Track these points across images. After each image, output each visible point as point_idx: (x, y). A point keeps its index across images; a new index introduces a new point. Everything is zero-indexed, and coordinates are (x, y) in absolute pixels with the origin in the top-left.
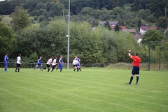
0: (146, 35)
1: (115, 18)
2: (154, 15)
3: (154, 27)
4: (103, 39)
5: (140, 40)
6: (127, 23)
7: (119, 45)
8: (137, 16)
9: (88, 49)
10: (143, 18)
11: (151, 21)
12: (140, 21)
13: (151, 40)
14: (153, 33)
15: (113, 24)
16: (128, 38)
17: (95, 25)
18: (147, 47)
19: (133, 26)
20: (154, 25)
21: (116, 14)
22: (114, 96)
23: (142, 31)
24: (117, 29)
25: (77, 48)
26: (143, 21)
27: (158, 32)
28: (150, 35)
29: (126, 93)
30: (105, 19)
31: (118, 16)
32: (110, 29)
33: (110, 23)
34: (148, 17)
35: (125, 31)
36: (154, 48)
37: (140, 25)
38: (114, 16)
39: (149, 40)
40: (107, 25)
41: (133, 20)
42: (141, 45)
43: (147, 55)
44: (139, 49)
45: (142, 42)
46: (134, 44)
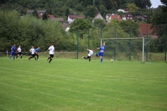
0: (74, 24)
1: (43, 7)
2: (83, 4)
3: (81, 16)
4: (31, 27)
5: (68, 29)
6: (56, 12)
7: (47, 33)
8: (65, 5)
10: (71, 7)
11: (80, 10)
12: (68, 10)
13: (80, 28)
14: (81, 21)
15: (41, 12)
16: (56, 27)
17: (23, 13)
18: (75, 36)
19: (61, 15)
20: (82, 14)
21: (44, 3)
23: (70, 20)
24: (45, 17)
25: (5, 36)
26: (70, 10)
27: (85, 21)
28: (78, 24)
29: (56, 81)
30: (33, 8)
31: (46, 5)
32: (38, 17)
33: (38, 11)
34: (77, 6)
35: (54, 21)
36: (82, 36)
37: (68, 14)
38: (42, 5)
39: (77, 29)
40: (35, 14)
41: (61, 9)
42: (69, 34)
43: (76, 43)
44: (67, 38)
45: (71, 31)
46: (62, 33)
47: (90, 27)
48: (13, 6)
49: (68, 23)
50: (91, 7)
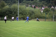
0: (44, 10)
2: (47, 3)
3: (47, 7)
4: (30, 11)
5: (42, 11)
6: (38, 6)
8: (41, 4)
9: (25, 14)
10: (43, 4)
11: (46, 5)
12: (42, 5)
13: (46, 11)
14: (47, 9)
17: (27, 6)
18: (44, 14)
19: (40, 7)
20: (47, 6)
21: (34, 3)
22: (34, 30)
25: (21, 14)
26: (43, 5)
27: (48, 9)
30: (30, 4)
31: (35, 3)
32: (32, 8)
34: (45, 4)
35: (37, 9)
36: (47, 14)
37: (42, 6)
38: (33, 3)
39: (45, 11)
40: (31, 6)
43: (45, 16)
45: (43, 12)
46: (40, 13)
47: (50, 11)
48: (24, 4)
49: (42, 9)
50: (50, 4)
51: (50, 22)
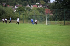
0: (18, 9)
1: (5, 2)
2: (21, 1)
5: (15, 11)
6: (10, 4)
7: (6, 13)
8: (14, 1)
10: (17, 2)
11: (20, 3)
13: (20, 11)
14: (21, 8)
15: (4, 4)
16: (10, 10)
18: (18, 14)
19: (12, 5)
20: (21, 5)
23: (16, 7)
24: (6, 6)
26: (16, 3)
27: (23, 8)
28: (19, 9)
29: (10, 33)
30: (1, 2)
32: (3, 6)
33: (3, 3)
35: (9, 7)
36: (21, 14)
37: (15, 5)
39: (19, 11)
42: (15, 13)
44: (15, 15)
45: (16, 12)
46: (13, 12)
47: (24, 10)
49: (15, 8)
50: (25, 2)
51: (24, 24)
